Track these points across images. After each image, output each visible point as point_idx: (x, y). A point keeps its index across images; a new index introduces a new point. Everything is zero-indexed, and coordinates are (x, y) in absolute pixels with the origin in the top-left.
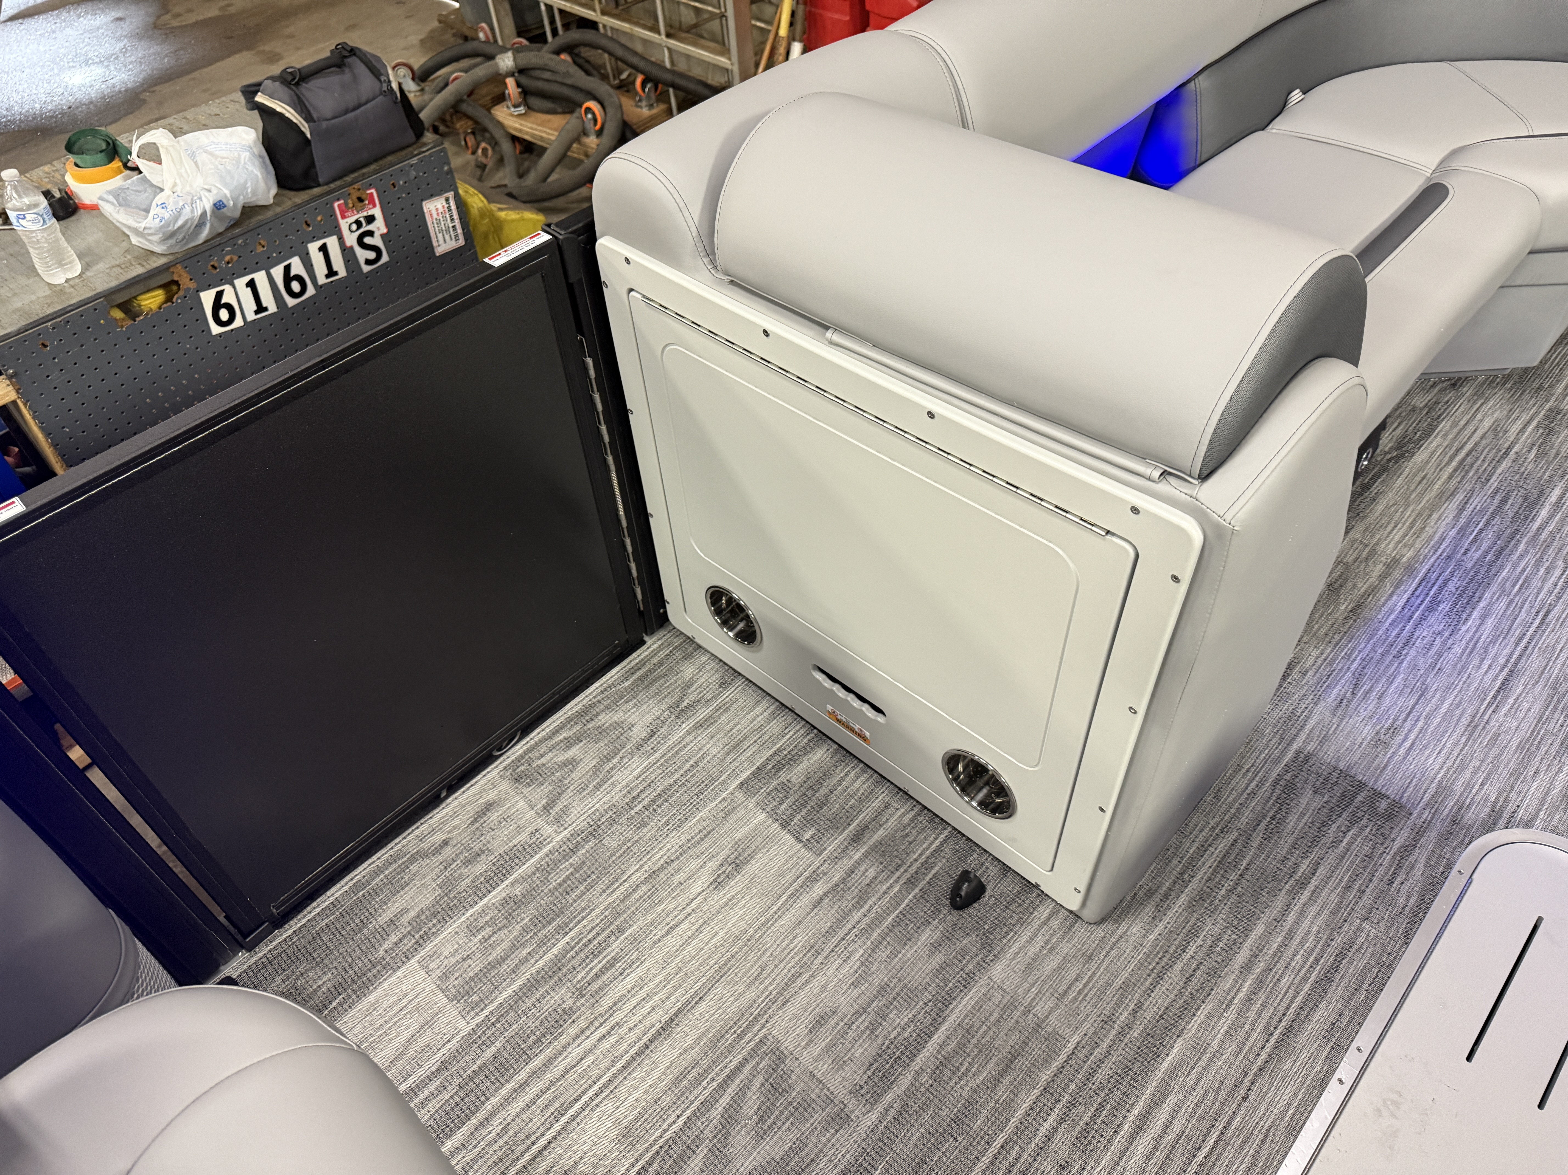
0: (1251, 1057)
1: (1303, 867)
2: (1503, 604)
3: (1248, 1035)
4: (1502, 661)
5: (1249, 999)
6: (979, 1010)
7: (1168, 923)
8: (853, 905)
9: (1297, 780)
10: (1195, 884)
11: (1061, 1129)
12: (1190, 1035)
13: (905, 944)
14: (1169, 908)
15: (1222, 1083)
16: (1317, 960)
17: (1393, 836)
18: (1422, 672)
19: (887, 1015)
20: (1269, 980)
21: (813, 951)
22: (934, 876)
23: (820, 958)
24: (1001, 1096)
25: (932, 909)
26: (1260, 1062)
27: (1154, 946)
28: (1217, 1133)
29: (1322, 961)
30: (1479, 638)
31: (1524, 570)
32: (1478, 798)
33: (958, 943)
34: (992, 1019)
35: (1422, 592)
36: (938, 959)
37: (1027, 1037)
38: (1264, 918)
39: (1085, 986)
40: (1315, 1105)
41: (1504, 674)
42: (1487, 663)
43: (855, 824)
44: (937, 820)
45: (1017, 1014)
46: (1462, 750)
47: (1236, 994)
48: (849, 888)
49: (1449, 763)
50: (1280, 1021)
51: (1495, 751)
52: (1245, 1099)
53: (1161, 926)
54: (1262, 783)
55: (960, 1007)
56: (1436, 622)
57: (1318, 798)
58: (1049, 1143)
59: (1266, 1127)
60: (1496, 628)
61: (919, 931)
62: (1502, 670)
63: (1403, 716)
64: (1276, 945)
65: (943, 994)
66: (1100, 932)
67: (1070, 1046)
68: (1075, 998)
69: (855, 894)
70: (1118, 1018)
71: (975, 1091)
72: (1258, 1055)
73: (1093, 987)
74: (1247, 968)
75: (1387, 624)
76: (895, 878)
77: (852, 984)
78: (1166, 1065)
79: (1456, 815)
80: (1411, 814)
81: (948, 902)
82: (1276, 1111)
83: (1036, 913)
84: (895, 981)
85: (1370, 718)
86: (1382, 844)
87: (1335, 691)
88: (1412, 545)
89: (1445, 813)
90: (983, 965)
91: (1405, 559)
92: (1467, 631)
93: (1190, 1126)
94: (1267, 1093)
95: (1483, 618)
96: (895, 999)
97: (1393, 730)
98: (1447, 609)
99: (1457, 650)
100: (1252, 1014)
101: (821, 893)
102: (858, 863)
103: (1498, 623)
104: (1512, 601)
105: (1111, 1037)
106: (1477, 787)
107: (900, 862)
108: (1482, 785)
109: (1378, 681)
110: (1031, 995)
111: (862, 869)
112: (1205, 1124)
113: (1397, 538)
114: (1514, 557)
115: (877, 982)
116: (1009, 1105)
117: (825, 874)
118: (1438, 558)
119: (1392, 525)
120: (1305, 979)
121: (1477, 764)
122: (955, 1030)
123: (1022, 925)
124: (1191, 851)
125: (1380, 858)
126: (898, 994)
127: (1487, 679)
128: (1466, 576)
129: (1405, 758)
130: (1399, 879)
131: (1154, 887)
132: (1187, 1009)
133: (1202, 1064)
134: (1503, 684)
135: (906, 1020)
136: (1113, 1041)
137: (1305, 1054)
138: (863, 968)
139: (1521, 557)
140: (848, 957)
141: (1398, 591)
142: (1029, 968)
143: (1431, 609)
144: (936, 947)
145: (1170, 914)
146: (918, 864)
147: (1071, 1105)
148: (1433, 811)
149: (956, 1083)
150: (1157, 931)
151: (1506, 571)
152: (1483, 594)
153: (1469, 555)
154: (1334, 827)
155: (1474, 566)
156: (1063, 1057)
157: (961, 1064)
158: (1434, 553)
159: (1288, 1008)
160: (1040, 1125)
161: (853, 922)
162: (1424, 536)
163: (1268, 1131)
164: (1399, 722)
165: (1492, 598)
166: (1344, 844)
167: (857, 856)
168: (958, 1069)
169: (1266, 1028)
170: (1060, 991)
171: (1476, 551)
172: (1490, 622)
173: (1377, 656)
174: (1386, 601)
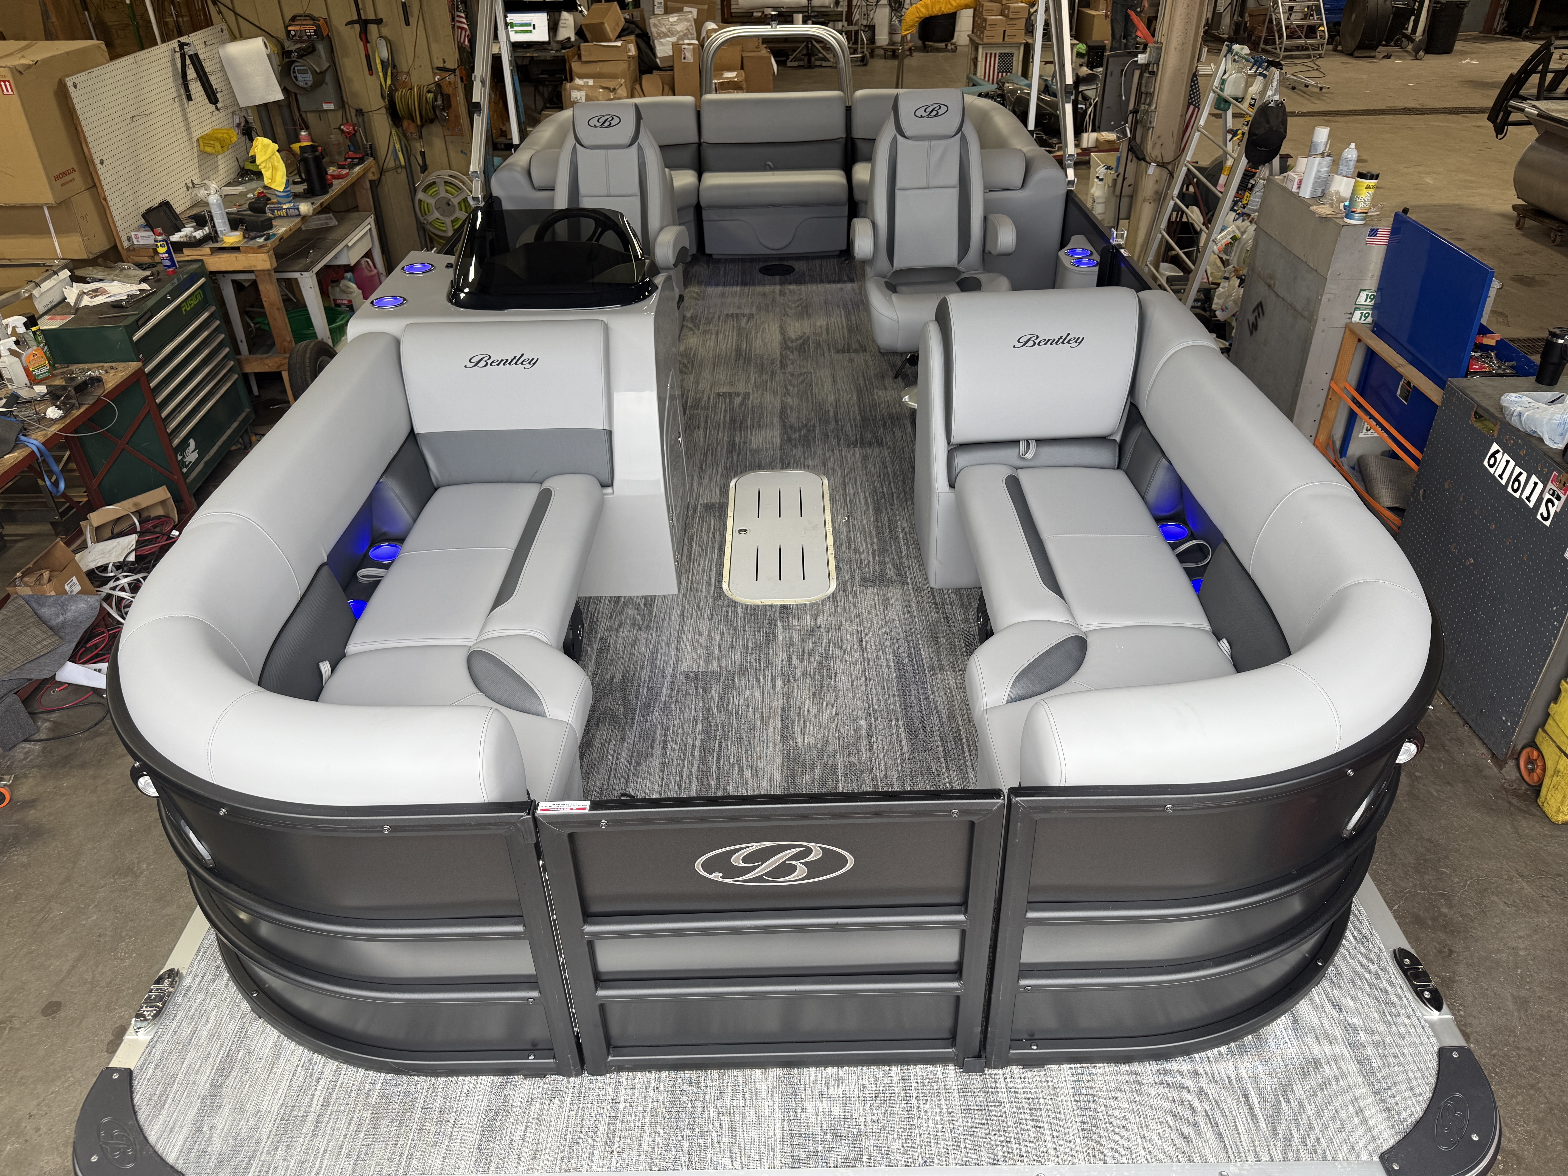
2: (886, 675)
4: (869, 650)
17: (860, 578)
31: (889, 696)
35: (920, 662)
42: (873, 646)
56: (903, 651)
80: (859, 586)
86: (861, 574)
88: (942, 681)
95: (888, 663)
98: (904, 660)
99: (887, 646)
104: (883, 679)
114: (897, 699)
118: (926, 681)
125: (859, 571)
127: (868, 639)
128: (909, 680)
139: (894, 701)
172: (884, 663)
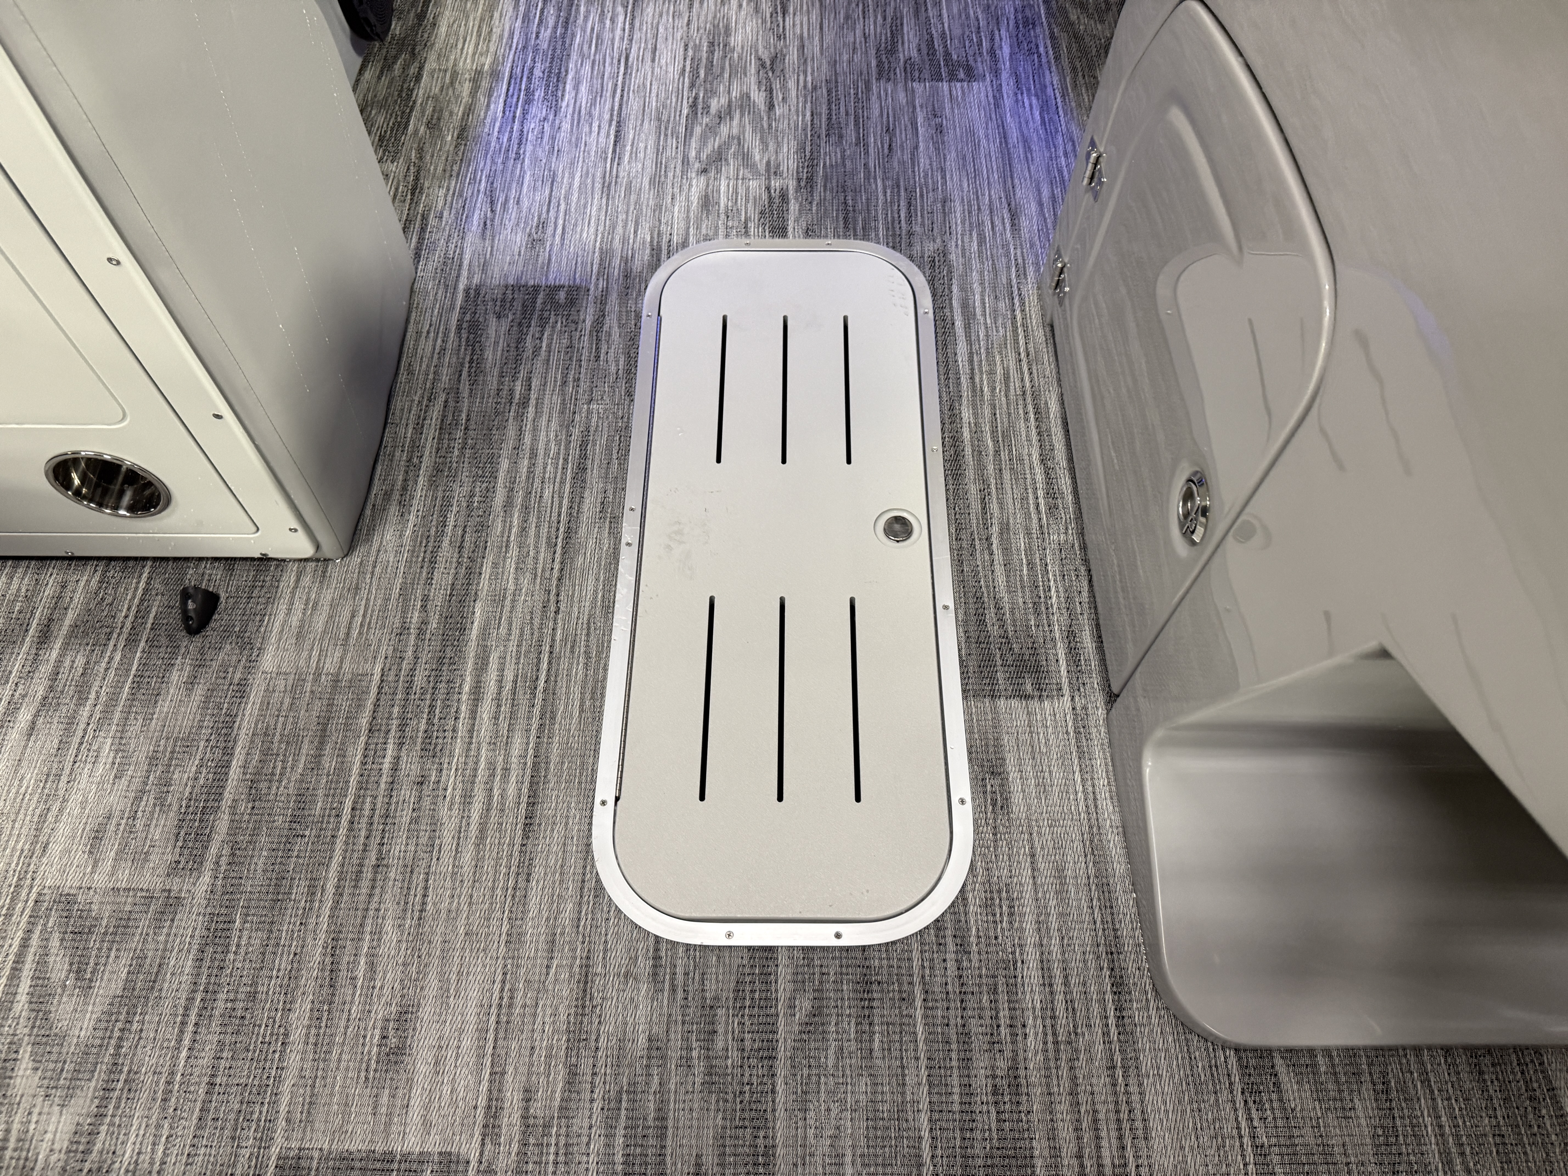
0: (547, 575)
1: (518, 387)
3: (536, 558)
4: (607, 117)
5: (523, 530)
6: (267, 708)
7: (418, 511)
8: (76, 705)
9: (477, 315)
10: (427, 462)
11: (403, 754)
12: (485, 593)
13: (156, 702)
14: (412, 497)
15: (532, 613)
16: (566, 460)
17: (582, 318)
18: (544, 161)
19: (171, 779)
20: (533, 502)
21: (51, 778)
22: (155, 617)
23: (64, 779)
24: (330, 767)
25: (169, 650)
26: (556, 573)
27: (414, 540)
28: (547, 655)
29: (570, 458)
30: (580, 107)
31: (593, 29)
32: (637, 246)
33: (214, 663)
34: (286, 706)
35: (514, 90)
36: (199, 691)
37: (329, 699)
38: (504, 453)
39: (364, 616)
40: (616, 577)
41: (613, 127)
42: (596, 124)
43: (34, 625)
44: (131, 564)
45: (308, 687)
46: (606, 212)
47: (510, 533)
48: (62, 692)
49: (601, 229)
50: (558, 529)
51: (633, 197)
52: (557, 612)
53: (412, 518)
54: (446, 335)
55: (247, 718)
57: (503, 320)
58: (398, 773)
59: (585, 622)
60: (590, 91)
61: (166, 679)
62: (610, 125)
63: (545, 208)
64: (525, 470)
65: (222, 719)
66: (355, 559)
67: (377, 677)
68: (360, 633)
69: (71, 693)
70: (410, 622)
71: (302, 781)
72: (552, 569)
73: (373, 611)
74: (508, 504)
75: (496, 134)
76: (111, 647)
77: (116, 777)
78: (475, 632)
79: (626, 270)
80: (588, 290)
81: (184, 633)
82: (587, 604)
83: (282, 584)
84: (162, 742)
85: (517, 225)
86: (576, 330)
87: (476, 216)
88: (488, 51)
89: (616, 274)
90: (251, 665)
91: (486, 67)
92: (568, 106)
93: (521, 666)
94: (573, 595)
95: (576, 88)
96: (171, 759)
97: (542, 225)
98: (542, 94)
99: (566, 125)
100: (531, 540)
101: (29, 718)
102: (59, 662)
103: (591, 86)
104: (594, 61)
105: (413, 643)
106: (632, 236)
107: (109, 630)
108: (635, 232)
109: (509, 189)
110: (314, 659)
111: (67, 663)
112: (533, 655)
113: (471, 51)
114: (580, 22)
115: (142, 757)
116: (342, 770)
117: (24, 696)
118: (515, 53)
119: (461, 40)
120: (563, 482)
121: (624, 216)
122: (252, 742)
123: (273, 603)
124: (409, 435)
125: (579, 343)
126: (172, 752)
127: (602, 139)
128: (547, 57)
129: (562, 245)
130: (603, 351)
131: (389, 488)
132: (472, 573)
133: (507, 609)
134: (616, 136)
135: (194, 769)
136: (417, 646)
137: (591, 543)
138: (120, 754)
140: (97, 756)
141: (493, 99)
142: (300, 636)
143: (528, 101)
144: (191, 683)
145: (415, 502)
146: (131, 618)
147: (402, 727)
148: (605, 277)
149: (278, 788)
150: (410, 525)
151: (578, 36)
152: (567, 67)
153: (541, 37)
154: (529, 339)
155: (549, 45)
156: (374, 691)
157: (274, 768)
158: (510, 50)
159: (559, 515)
160: (381, 764)
161: (84, 719)
162: (494, 37)
163: (589, 623)
164: (544, 216)
165: (576, 66)
166: (544, 348)
167: (54, 654)
168: (273, 774)
169: (548, 543)
170: (342, 636)
171: (545, 30)
172: (583, 89)
173: (500, 167)
174: (486, 113)
